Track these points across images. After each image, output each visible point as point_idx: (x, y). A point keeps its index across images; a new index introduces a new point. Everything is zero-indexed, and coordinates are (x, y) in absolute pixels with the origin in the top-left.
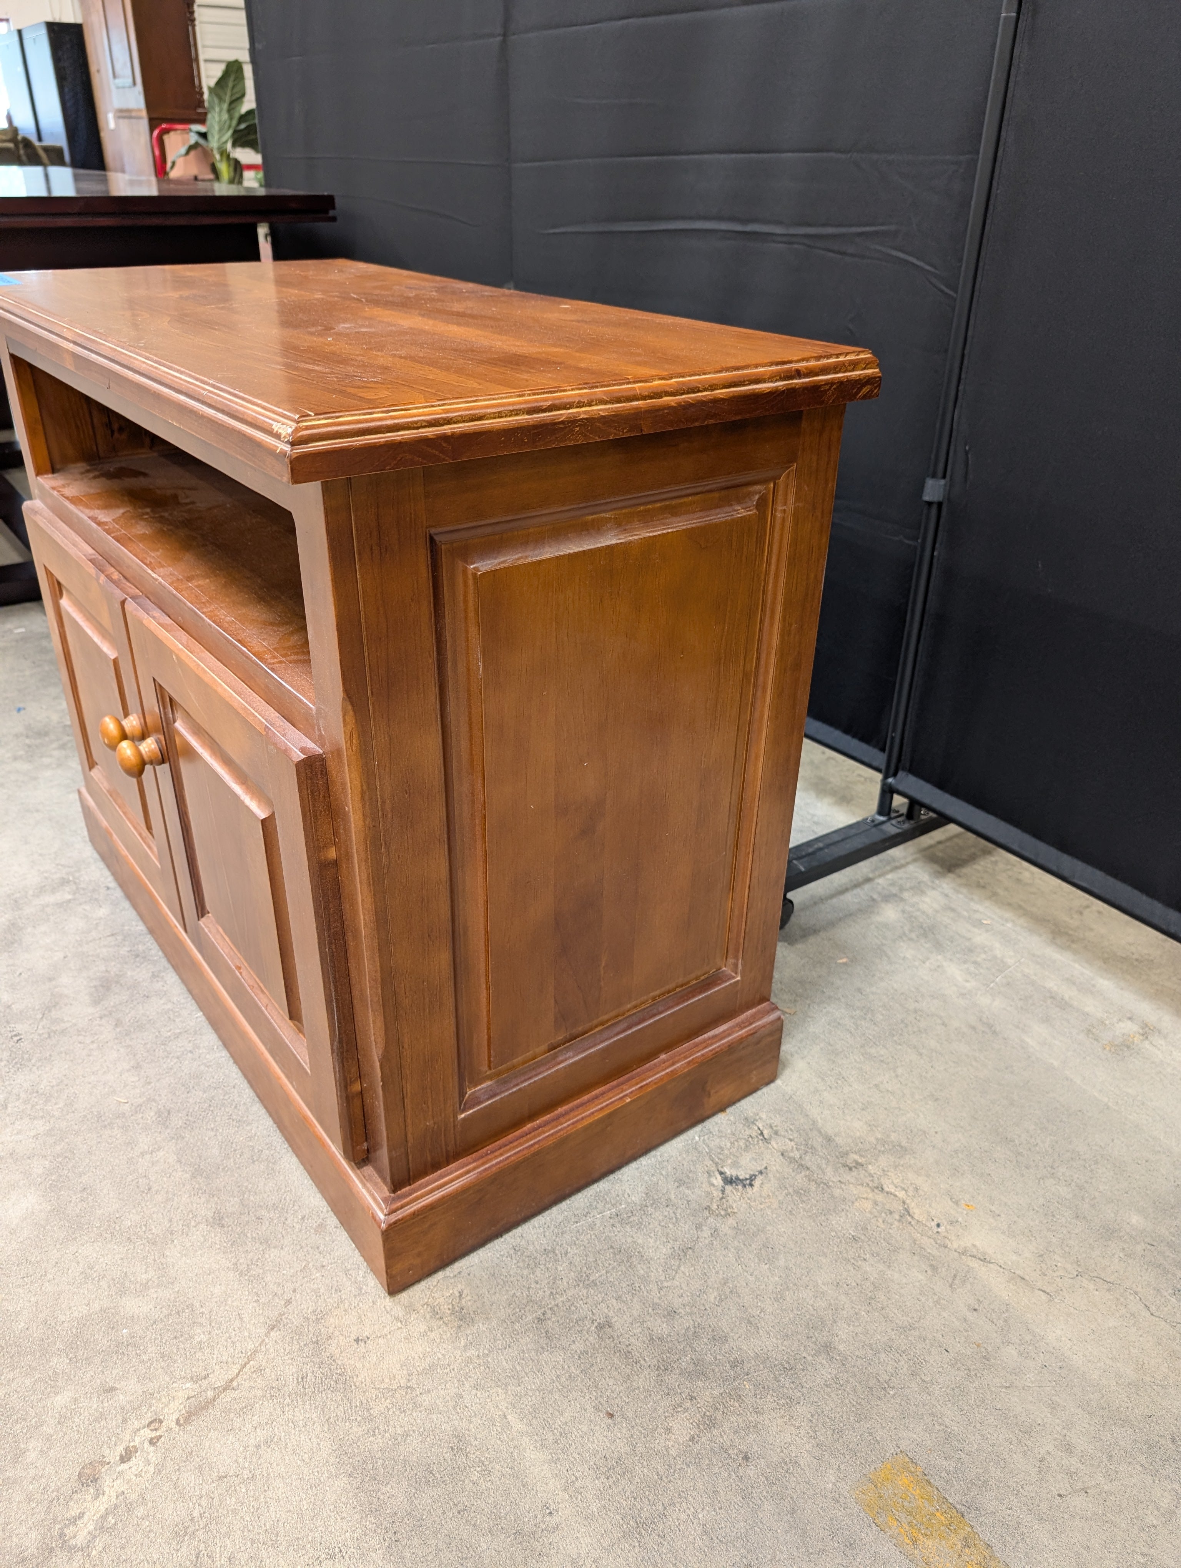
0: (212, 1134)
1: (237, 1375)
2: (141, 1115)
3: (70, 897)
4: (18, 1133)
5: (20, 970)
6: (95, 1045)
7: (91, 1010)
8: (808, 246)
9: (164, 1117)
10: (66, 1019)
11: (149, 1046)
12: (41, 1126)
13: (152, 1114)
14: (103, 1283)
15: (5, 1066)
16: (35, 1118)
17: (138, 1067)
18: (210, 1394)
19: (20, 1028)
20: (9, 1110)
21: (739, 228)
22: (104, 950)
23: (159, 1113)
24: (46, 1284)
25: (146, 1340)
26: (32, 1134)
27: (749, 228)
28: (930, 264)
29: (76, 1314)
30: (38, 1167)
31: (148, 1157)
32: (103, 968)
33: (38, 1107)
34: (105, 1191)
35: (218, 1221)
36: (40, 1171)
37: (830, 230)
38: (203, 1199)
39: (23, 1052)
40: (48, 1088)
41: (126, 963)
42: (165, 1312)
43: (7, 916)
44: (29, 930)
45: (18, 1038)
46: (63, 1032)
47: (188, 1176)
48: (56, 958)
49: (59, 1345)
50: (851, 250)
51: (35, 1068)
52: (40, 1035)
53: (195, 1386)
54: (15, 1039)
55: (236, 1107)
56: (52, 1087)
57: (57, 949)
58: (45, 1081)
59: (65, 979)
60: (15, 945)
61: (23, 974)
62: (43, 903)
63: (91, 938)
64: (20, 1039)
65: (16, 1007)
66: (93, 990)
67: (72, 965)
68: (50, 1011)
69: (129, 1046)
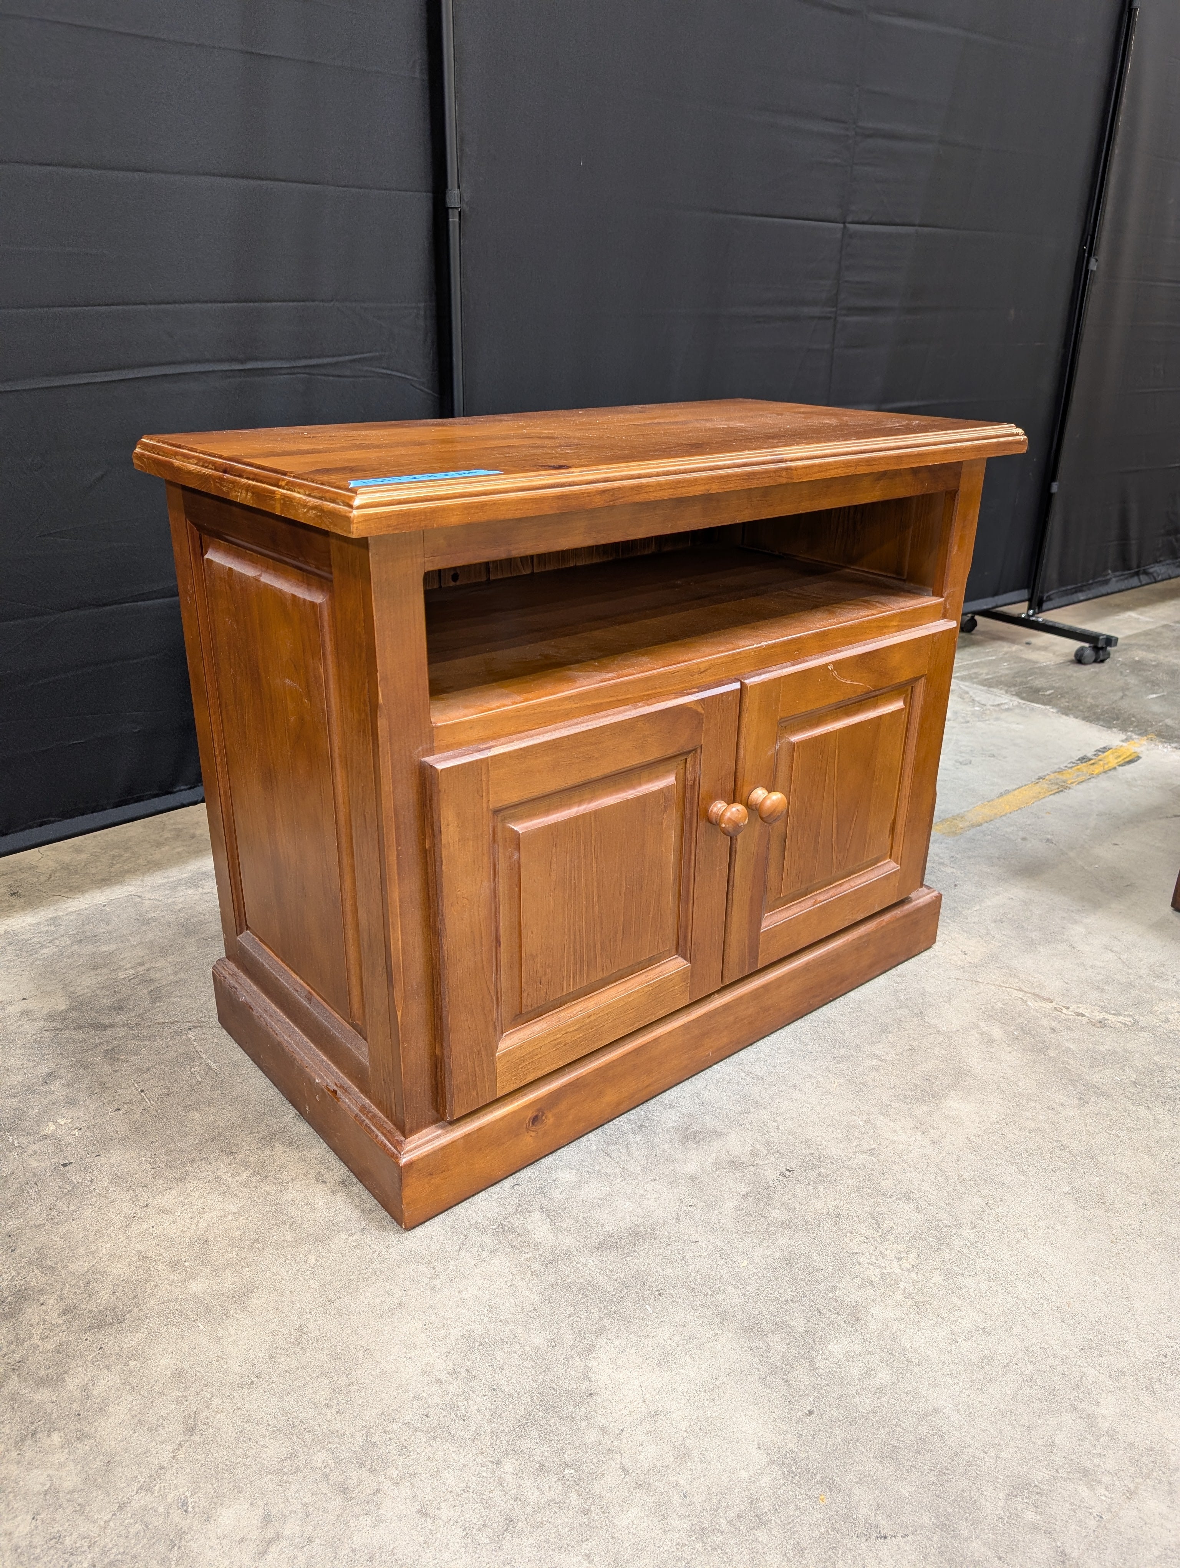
1: (1012, 988)
3: (536, 1215)
4: (894, 1132)
5: (684, 1208)
6: (778, 1118)
7: (732, 1135)
8: (310, 374)
10: (751, 1148)
12: (882, 1122)
13: (841, 1065)
14: (992, 1050)
15: (825, 1168)
16: (875, 1127)
17: (795, 1086)
19: (771, 1175)
20: (874, 1146)
21: (238, 367)
22: (635, 1153)
23: (838, 1062)
27: (248, 366)
30: (920, 1110)
31: (883, 1058)
32: (667, 1146)
33: (863, 1130)
36: (924, 1107)
37: (326, 360)
39: (804, 1161)
40: (839, 1131)
41: (655, 1132)
43: (583, 1260)
44: (608, 1228)
46: (768, 1144)
48: (658, 1187)
50: (349, 373)
51: (820, 1147)
52: (777, 1159)
54: (787, 1173)
57: (641, 1191)
58: (833, 1136)
59: (691, 1168)
60: (641, 1229)
61: (691, 1204)
62: (551, 1236)
63: (617, 1170)
64: (788, 1170)
65: (743, 1190)
66: (702, 1143)
67: (666, 1170)
68: (743, 1163)
69: (771, 1098)
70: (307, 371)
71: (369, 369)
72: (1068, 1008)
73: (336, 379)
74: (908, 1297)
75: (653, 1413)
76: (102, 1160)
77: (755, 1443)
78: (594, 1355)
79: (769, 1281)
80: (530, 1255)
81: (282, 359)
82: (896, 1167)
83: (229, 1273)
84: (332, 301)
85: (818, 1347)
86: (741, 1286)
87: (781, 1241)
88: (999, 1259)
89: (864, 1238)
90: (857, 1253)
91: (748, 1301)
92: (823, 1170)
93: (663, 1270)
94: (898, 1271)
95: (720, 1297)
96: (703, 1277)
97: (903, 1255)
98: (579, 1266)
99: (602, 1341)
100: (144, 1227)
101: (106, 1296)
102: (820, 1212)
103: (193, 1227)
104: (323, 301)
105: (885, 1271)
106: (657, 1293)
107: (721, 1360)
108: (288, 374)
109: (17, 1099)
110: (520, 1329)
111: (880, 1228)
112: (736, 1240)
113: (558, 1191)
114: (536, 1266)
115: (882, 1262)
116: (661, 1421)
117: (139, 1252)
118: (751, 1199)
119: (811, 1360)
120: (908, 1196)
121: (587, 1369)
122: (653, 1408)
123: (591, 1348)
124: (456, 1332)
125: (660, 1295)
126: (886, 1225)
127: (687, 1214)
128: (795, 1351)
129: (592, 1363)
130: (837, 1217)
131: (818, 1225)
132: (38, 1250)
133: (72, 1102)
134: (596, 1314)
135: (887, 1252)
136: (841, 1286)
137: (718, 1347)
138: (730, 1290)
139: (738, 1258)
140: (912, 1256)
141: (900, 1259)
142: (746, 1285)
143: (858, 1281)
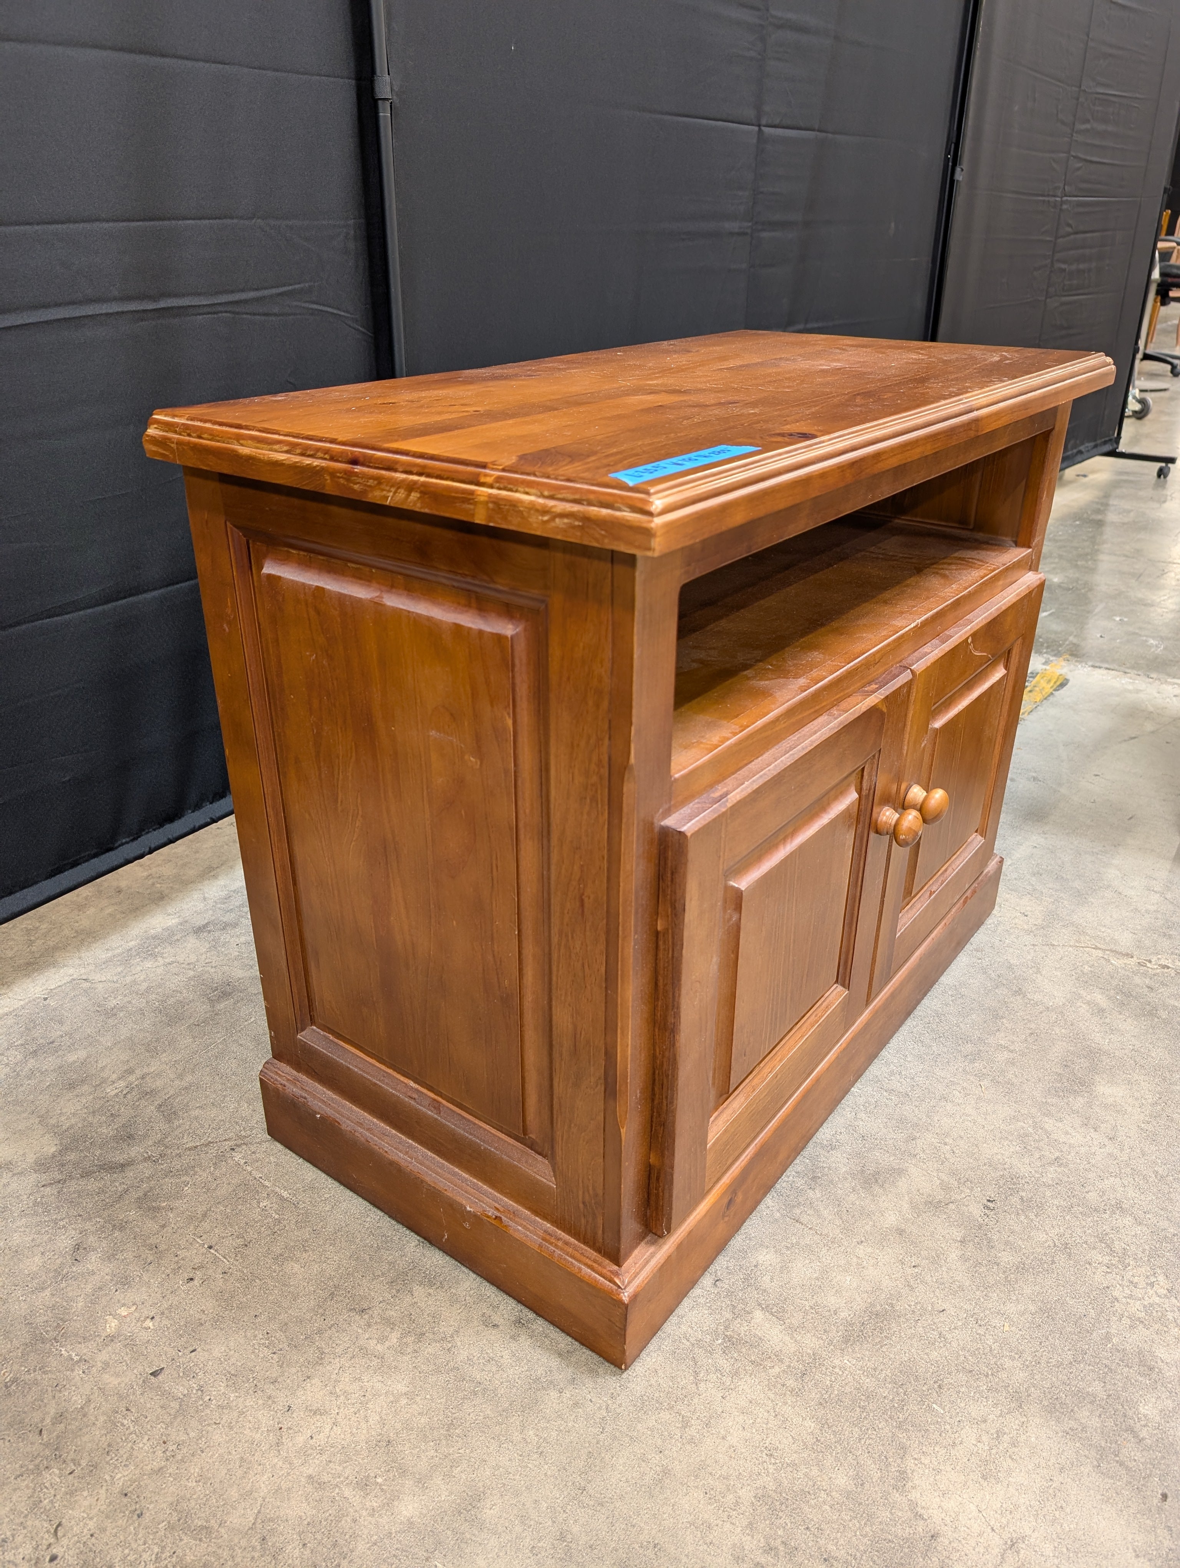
2: (984, 1069)
3: (758, 1315)
4: (1067, 1133)
5: (910, 1271)
6: (947, 1140)
7: (913, 1170)
8: (233, 313)
9: (971, 1057)
10: (939, 1182)
12: (1049, 1124)
13: (976, 1064)
14: (1108, 1021)
15: (1023, 1190)
16: (1046, 1132)
17: (944, 1098)
19: (976, 1211)
20: (1057, 1154)
21: (151, 306)
22: (825, 1213)
23: (973, 1061)
24: (1137, 1045)
25: (1113, 986)
27: (162, 304)
29: (1136, 1022)
30: (1079, 1102)
31: (1012, 1048)
32: (853, 1197)
33: (1037, 1137)
35: (1019, 991)
36: (1080, 1099)
37: (252, 294)
38: (1013, 1004)
39: (1000, 1187)
40: (1014, 1143)
41: (831, 1182)
43: (837, 1362)
44: (843, 1315)
45: (989, 1204)
46: (953, 1173)
48: (870, 1250)
50: (276, 310)
51: (1006, 1166)
52: (972, 1189)
53: (1112, 958)
57: (855, 1260)
58: (1012, 1150)
59: (891, 1219)
60: (878, 1308)
61: (913, 1264)
62: (787, 1338)
63: (817, 1238)
64: (989, 1201)
65: (958, 1234)
66: (887, 1186)
67: (868, 1228)
68: (940, 1202)
69: (928, 1116)
70: (230, 308)
71: (299, 304)
72: (1150, 961)
73: (263, 318)
75: (1009, 1542)
76: (201, 1356)
77: (1131, 1550)
78: (910, 1484)
79: (1041, 1343)
80: (777, 1370)
81: (199, 294)
82: (1091, 1175)
83: (438, 1480)
84: (253, 218)
85: (1130, 1413)
86: (1017, 1356)
87: (1027, 1291)
89: (1105, 1268)
90: (1108, 1287)
91: (1032, 1374)
92: (1024, 1194)
93: (927, 1354)
94: (1157, 1300)
95: (1003, 1375)
96: (973, 1354)
97: (1153, 1279)
98: (837, 1370)
99: (910, 1463)
100: (300, 1439)
101: (297, 1553)
102: (1046, 1245)
103: (363, 1425)
104: (241, 218)
105: (1146, 1303)
106: (936, 1386)
107: (1044, 1454)
108: (209, 313)
109: (47, 1292)
110: (815, 1471)
111: (1114, 1251)
112: (982, 1300)
113: (767, 1279)
114: (791, 1383)
115: (1138, 1293)
116: (1022, 1552)
117: (310, 1477)
118: (971, 1244)
119: (1131, 1430)
120: (1119, 1207)
121: (913, 1505)
122: (1006, 1536)
123: (903, 1476)
124: (746, 1494)
125: (940, 1387)
126: (1118, 1246)
127: (916, 1276)
128: (1110, 1423)
129: (914, 1495)
130: (1066, 1248)
131: (1053, 1262)
132: (175, 1506)
133: (125, 1282)
134: (887, 1430)
135: (1136, 1280)
136: (1113, 1331)
137: (1033, 1439)
138: (1008, 1363)
139: (996, 1322)
140: (1161, 1278)
141: (1152, 1285)
142: (1020, 1353)
143: (1126, 1321)
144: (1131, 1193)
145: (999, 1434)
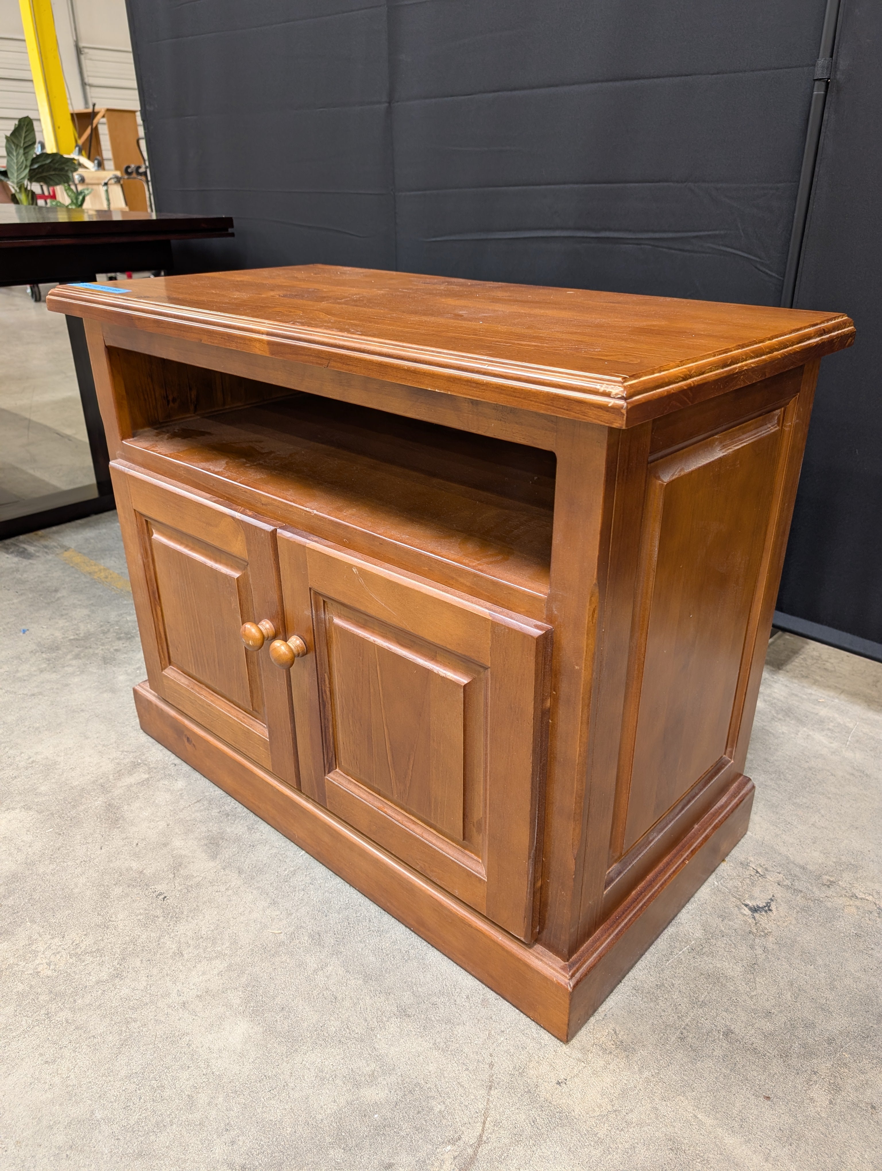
0: (363, 945)
1: (483, 1130)
2: (298, 941)
3: (147, 776)
4: (204, 973)
5: (136, 841)
6: (230, 892)
7: (212, 864)
9: (317, 938)
10: (195, 875)
11: (275, 885)
12: (220, 965)
13: (306, 938)
14: (339, 1082)
15: (163, 921)
16: (211, 959)
17: (274, 903)
18: (470, 1151)
19: (160, 888)
20: (186, 956)
21: (593, 235)
24: (292, 1092)
25: (397, 1119)
26: (216, 972)
27: (601, 235)
28: (755, 256)
29: (329, 1111)
30: (235, 998)
31: (320, 973)
32: (204, 829)
33: (209, 950)
34: (301, 1007)
35: (403, 1013)
36: (238, 1001)
37: (671, 235)
38: (383, 999)
39: (173, 908)
40: (209, 932)
41: (221, 822)
42: (401, 1094)
43: (100, 799)
44: (126, 807)
45: (163, 896)
46: (198, 885)
47: (360, 982)
48: (160, 827)
49: (328, 1140)
50: (688, 247)
51: (190, 918)
52: (180, 891)
53: (455, 1148)
54: (161, 897)
55: (370, 921)
56: (212, 931)
57: (157, 819)
58: (203, 928)
59: (177, 842)
60: (120, 822)
61: (139, 844)
62: (126, 784)
63: (182, 807)
64: (165, 897)
65: (148, 872)
66: (205, 847)
67: (177, 830)
68: (178, 871)
69: (259, 888)
70: (653, 243)
71: (711, 246)
73: (677, 252)
74: (11, 966)
79: (53, 886)
81: (630, 231)
82: (155, 971)
86: (53, 872)
87: (88, 893)
88: (26, 1036)
89: (78, 942)
90: (63, 937)
92: (161, 919)
93: (81, 834)
94: (37, 962)
96: (67, 853)
97: (52, 967)
102: (114, 916)
105: (39, 954)
106: (61, 833)
110: (53, 781)
111: (85, 954)
112: (96, 868)
115: (48, 953)
118: (137, 876)
120: (118, 975)
121: (13, 809)
123: (29, 808)
126: (89, 959)
127: (130, 843)
129: (18, 811)
130: (105, 926)
131: (99, 914)
134: (53, 808)
135: (58, 956)
136: (34, 926)
137: (6, 862)
138: (51, 867)
139: (79, 870)
140: (49, 973)
141: (49, 964)
142: (53, 875)
143: (36, 936)
144: (125, 991)
145: (19, 850)
